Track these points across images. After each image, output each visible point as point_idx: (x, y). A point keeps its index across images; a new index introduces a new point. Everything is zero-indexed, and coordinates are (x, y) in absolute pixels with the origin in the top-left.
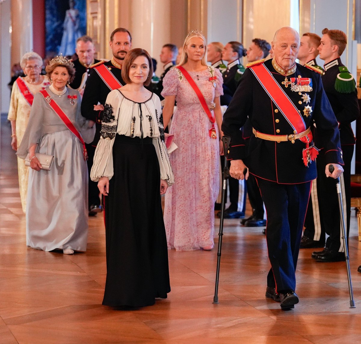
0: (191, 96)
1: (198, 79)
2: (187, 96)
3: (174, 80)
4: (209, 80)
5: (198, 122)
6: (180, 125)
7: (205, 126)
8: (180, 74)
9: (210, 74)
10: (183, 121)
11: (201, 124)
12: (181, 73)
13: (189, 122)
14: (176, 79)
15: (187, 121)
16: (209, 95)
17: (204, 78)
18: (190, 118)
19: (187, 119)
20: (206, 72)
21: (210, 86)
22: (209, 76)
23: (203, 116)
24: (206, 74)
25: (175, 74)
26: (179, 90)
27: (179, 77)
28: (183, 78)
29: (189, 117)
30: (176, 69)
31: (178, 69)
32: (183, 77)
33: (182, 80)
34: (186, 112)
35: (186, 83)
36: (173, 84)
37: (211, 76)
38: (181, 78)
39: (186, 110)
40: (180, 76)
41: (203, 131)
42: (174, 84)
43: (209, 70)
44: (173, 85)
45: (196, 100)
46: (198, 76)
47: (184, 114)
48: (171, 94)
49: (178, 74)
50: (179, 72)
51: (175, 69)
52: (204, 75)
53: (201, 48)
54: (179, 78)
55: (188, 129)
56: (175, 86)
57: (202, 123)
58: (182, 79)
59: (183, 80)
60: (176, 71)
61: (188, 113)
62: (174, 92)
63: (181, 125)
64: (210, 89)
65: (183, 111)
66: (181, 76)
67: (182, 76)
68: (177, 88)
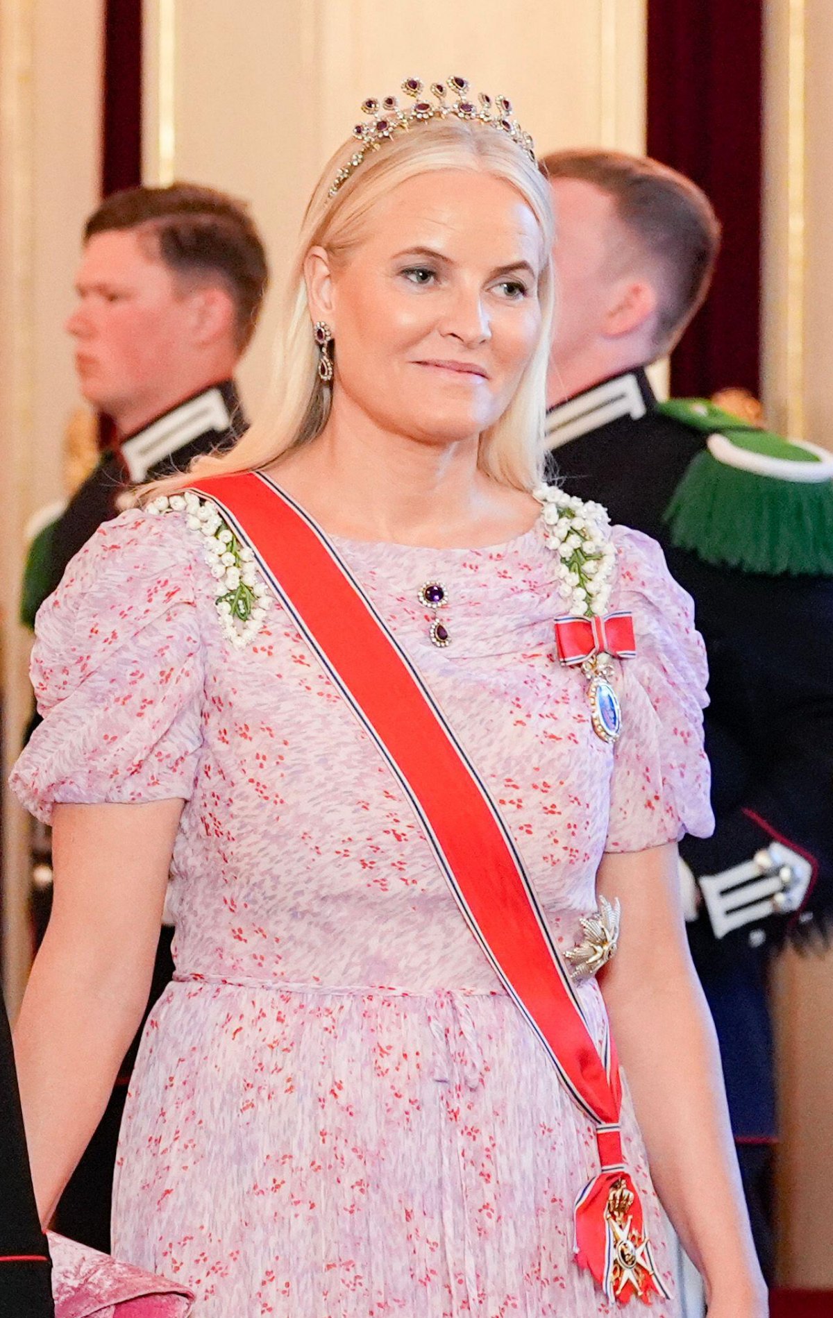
0: (346, 812)
1: (442, 634)
2: (300, 818)
3: (165, 629)
4: (552, 646)
5: (434, 1115)
6: (231, 1148)
7: (502, 1160)
8: (229, 558)
9: (565, 589)
10: (263, 1109)
11: (461, 1141)
12: (246, 553)
13: (331, 1118)
14: (186, 617)
15: (308, 1102)
16: (551, 810)
17: (499, 622)
18: (342, 1076)
19: (301, 1082)
20: (525, 557)
21: (561, 710)
22: (550, 607)
23: (491, 1052)
24: (518, 579)
25: (182, 557)
26: (212, 736)
27: (221, 590)
28: (265, 601)
29: (325, 1061)
30: (192, 499)
31: (210, 506)
32: (265, 591)
33: (254, 625)
34: (295, 1002)
35: (300, 660)
36: (154, 673)
37: (579, 610)
38: (241, 602)
39: (294, 986)
40: (233, 583)
41: (490, 1223)
42: (165, 677)
43: (554, 543)
44: (146, 686)
45: (400, 866)
46: (434, 594)
47: (273, 1030)
48: (129, 787)
49: (212, 559)
50: (226, 535)
51: (178, 502)
52: (498, 588)
53: (500, 291)
54: (225, 607)
55: (321, 1200)
56: (171, 690)
57: (472, 1133)
58: (258, 614)
59: (265, 632)
60: (193, 523)
61: (318, 1012)
62: (154, 767)
63: (239, 1157)
64: (563, 746)
65: (263, 998)
66: (249, 580)
67: (260, 589)
68: (193, 719)
